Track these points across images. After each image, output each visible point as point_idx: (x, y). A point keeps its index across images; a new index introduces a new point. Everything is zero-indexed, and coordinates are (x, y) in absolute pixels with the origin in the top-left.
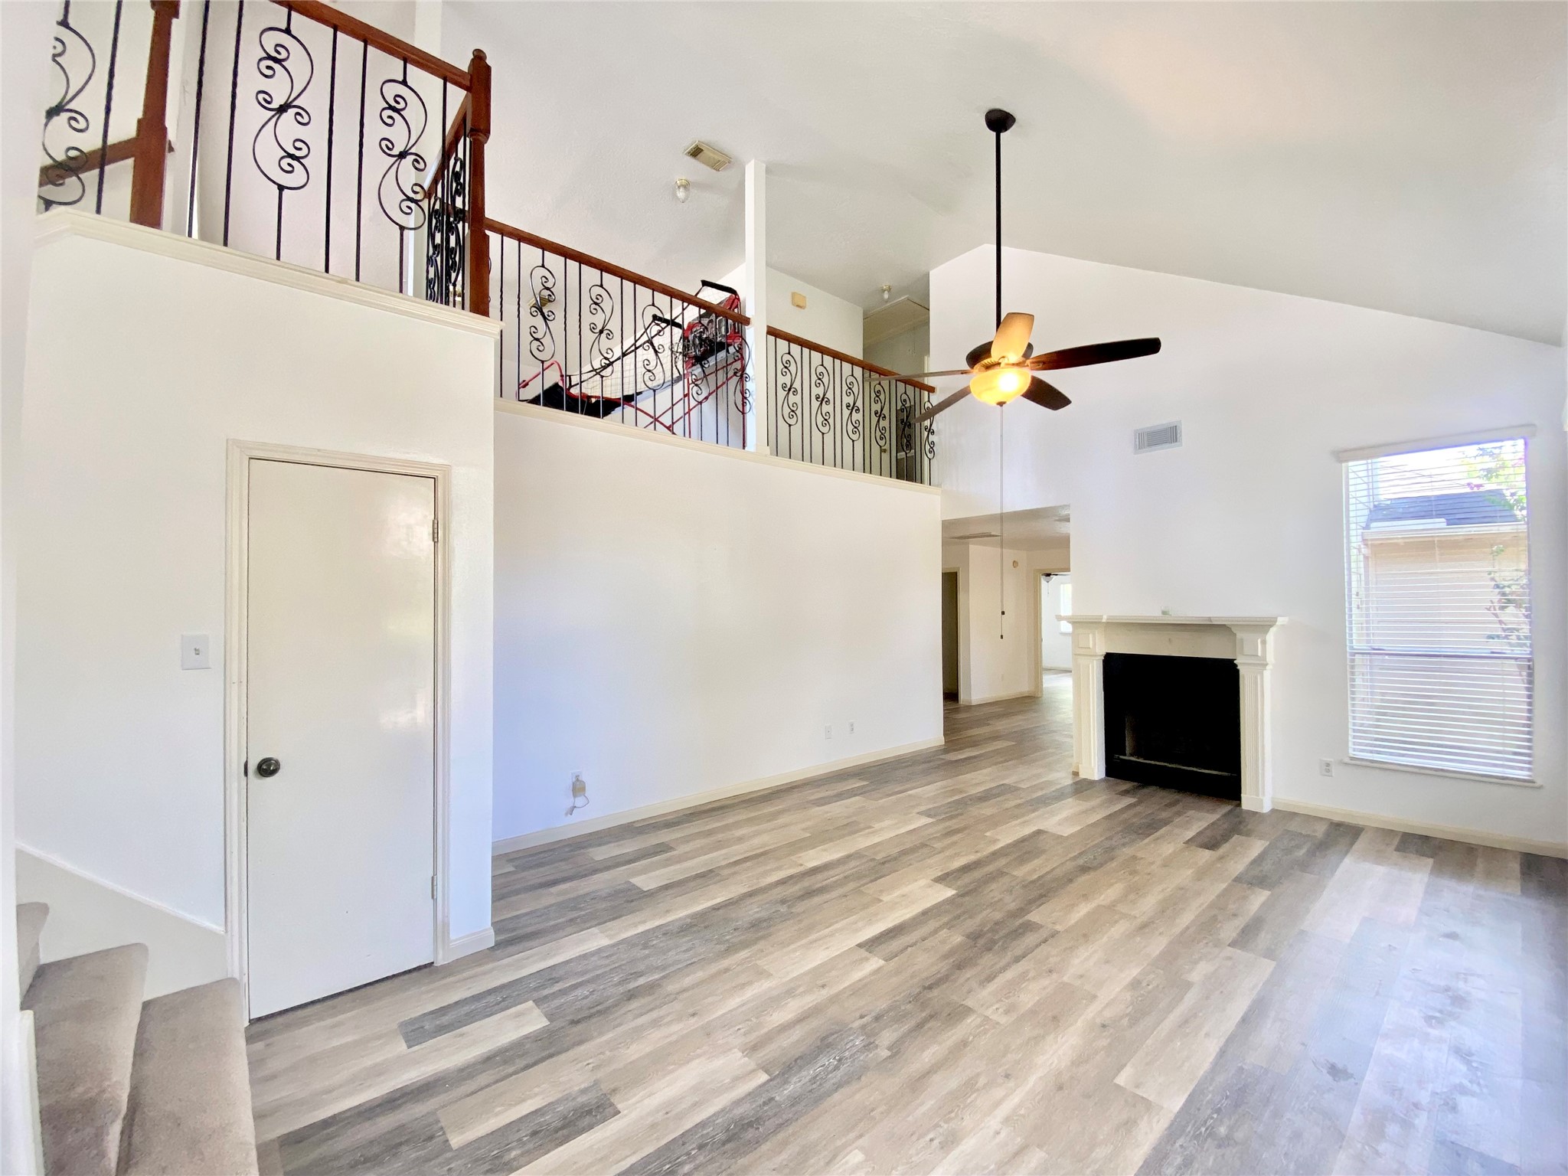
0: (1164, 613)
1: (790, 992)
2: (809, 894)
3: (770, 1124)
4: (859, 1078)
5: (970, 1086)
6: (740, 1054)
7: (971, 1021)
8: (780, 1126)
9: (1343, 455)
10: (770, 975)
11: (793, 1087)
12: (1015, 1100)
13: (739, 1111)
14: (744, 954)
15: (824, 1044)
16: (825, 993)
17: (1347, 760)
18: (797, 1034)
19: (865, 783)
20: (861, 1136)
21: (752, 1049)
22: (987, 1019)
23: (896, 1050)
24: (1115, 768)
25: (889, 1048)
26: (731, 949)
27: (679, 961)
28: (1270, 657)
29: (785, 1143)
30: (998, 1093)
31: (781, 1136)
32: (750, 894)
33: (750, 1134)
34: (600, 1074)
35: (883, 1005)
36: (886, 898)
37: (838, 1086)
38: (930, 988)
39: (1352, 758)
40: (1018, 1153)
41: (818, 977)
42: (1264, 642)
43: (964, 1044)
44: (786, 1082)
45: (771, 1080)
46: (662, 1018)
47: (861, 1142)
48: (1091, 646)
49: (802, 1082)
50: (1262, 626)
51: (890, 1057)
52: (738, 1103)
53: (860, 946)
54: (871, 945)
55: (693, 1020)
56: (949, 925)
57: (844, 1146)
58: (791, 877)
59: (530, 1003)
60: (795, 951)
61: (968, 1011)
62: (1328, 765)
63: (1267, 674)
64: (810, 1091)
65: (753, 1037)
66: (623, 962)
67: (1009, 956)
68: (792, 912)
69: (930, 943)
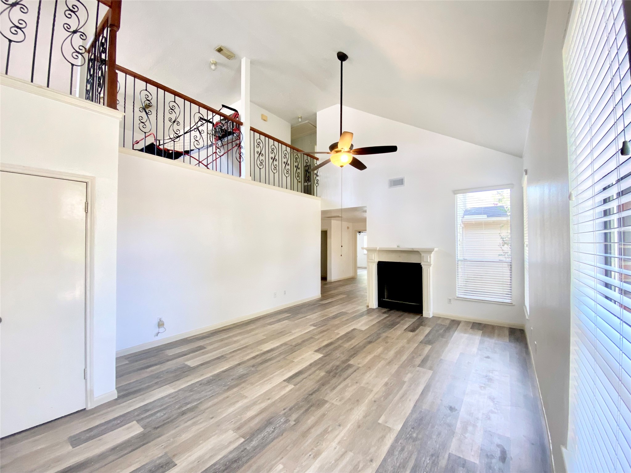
0: (398, 246)
1: (254, 403)
2: (266, 361)
3: (244, 459)
4: (282, 435)
5: (326, 432)
6: (232, 432)
7: (327, 406)
8: (249, 460)
9: (456, 192)
10: (246, 397)
11: (254, 443)
12: (342, 434)
13: (231, 456)
14: (235, 390)
15: (269, 422)
16: (269, 402)
17: (456, 298)
18: (257, 420)
19: (290, 315)
20: (282, 458)
21: (238, 429)
22: (333, 404)
23: (297, 421)
24: (381, 304)
25: (295, 421)
26: (230, 388)
27: (206, 396)
28: (432, 263)
29: (250, 466)
30: (336, 433)
31: (249, 463)
32: (239, 364)
33: (235, 465)
34: (167, 450)
35: (292, 404)
36: (296, 361)
37: (273, 439)
38: (312, 394)
39: (457, 297)
40: (343, 455)
41: (267, 395)
42: (430, 257)
43: (324, 415)
44: (252, 441)
45: (245, 441)
46: (198, 421)
47: (282, 461)
48: (373, 259)
49: (259, 440)
50: (430, 251)
51: (295, 424)
52: (231, 452)
53: (284, 381)
54: (289, 380)
55: (212, 420)
56: (319, 369)
57: (276, 463)
58: (257, 355)
59: (135, 422)
60: (257, 386)
61: (326, 402)
62: (450, 300)
63: (431, 268)
64: (262, 443)
65: (238, 424)
66: (181, 399)
67: (341, 379)
68: (257, 370)
69: (312, 377)
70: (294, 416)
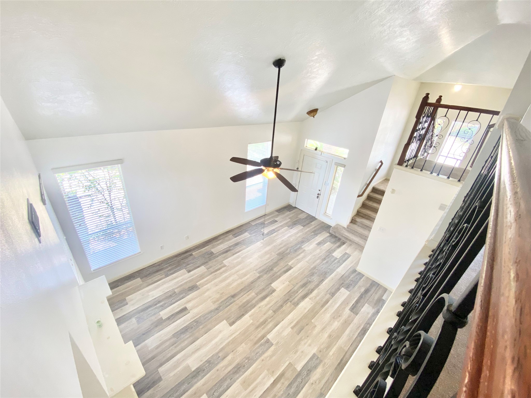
1: (302, 258)
2: (304, 285)
5: (279, 245)
7: (277, 253)
10: (306, 262)
11: (299, 246)
12: (274, 244)
14: (312, 267)
21: (304, 250)
22: (275, 253)
23: (287, 250)
25: (288, 250)
26: (314, 268)
27: (322, 265)
30: (277, 244)
32: (318, 285)
35: (289, 256)
36: (288, 283)
37: (294, 246)
38: (282, 258)
40: (276, 240)
41: (299, 261)
43: (279, 250)
53: (293, 268)
55: (314, 255)
56: (276, 273)
58: (311, 292)
60: (304, 267)
68: (307, 278)
69: (280, 268)
70: (288, 251)
